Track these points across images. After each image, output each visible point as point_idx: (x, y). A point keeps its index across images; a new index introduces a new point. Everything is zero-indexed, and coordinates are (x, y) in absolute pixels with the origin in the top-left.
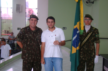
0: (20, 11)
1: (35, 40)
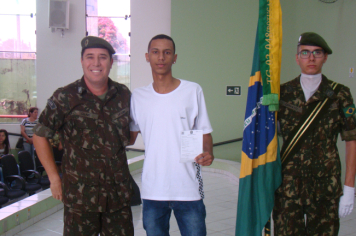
0: (64, 25)
1: (110, 129)
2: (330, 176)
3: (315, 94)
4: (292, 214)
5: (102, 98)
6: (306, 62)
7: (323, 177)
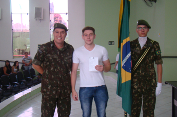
0: (41, 17)
1: (63, 63)
2: (152, 79)
3: (145, 45)
4: (136, 95)
5: (61, 50)
6: (140, 32)
7: (149, 80)
